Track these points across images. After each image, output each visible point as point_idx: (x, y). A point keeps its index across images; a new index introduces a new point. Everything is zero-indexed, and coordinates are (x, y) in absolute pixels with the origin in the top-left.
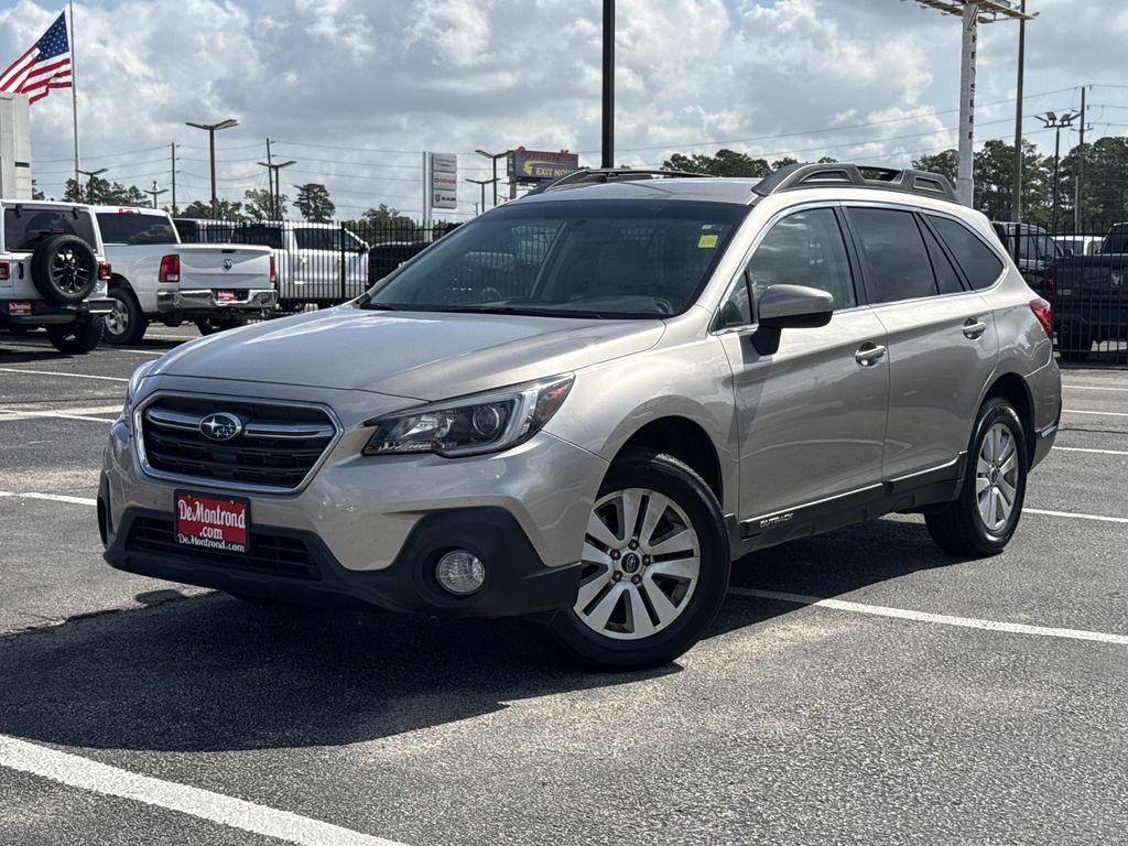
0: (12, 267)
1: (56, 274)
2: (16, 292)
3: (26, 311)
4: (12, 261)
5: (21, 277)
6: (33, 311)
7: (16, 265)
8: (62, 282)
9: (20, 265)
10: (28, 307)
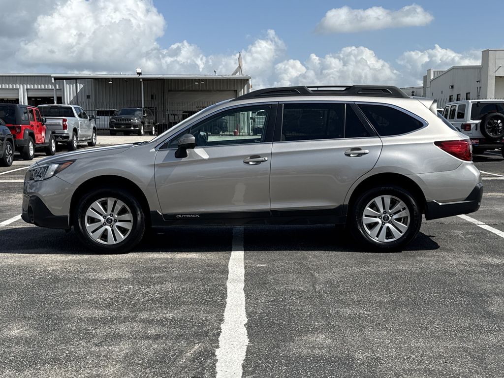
0: (472, 126)
1: (489, 128)
2: (474, 135)
3: (476, 143)
4: (473, 124)
5: (476, 130)
6: (480, 143)
7: (474, 125)
8: (491, 132)
9: (476, 125)
10: (478, 141)
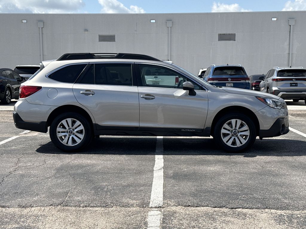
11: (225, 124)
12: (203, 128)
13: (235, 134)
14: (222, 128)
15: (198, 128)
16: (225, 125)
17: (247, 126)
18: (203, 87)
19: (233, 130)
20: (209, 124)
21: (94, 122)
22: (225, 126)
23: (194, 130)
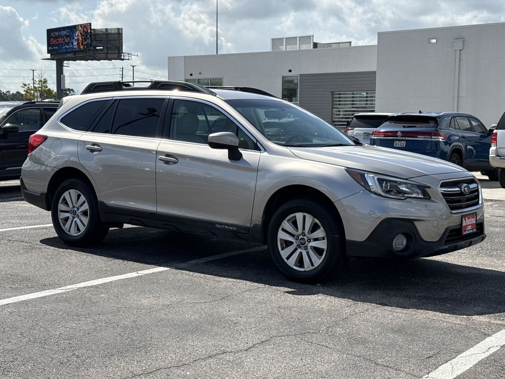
11: (285, 221)
12: (249, 225)
13: (302, 244)
14: (280, 229)
15: (241, 224)
16: (284, 223)
17: (322, 228)
18: (258, 144)
19: (300, 235)
20: (258, 217)
21: (99, 199)
22: (284, 225)
23: (235, 228)
